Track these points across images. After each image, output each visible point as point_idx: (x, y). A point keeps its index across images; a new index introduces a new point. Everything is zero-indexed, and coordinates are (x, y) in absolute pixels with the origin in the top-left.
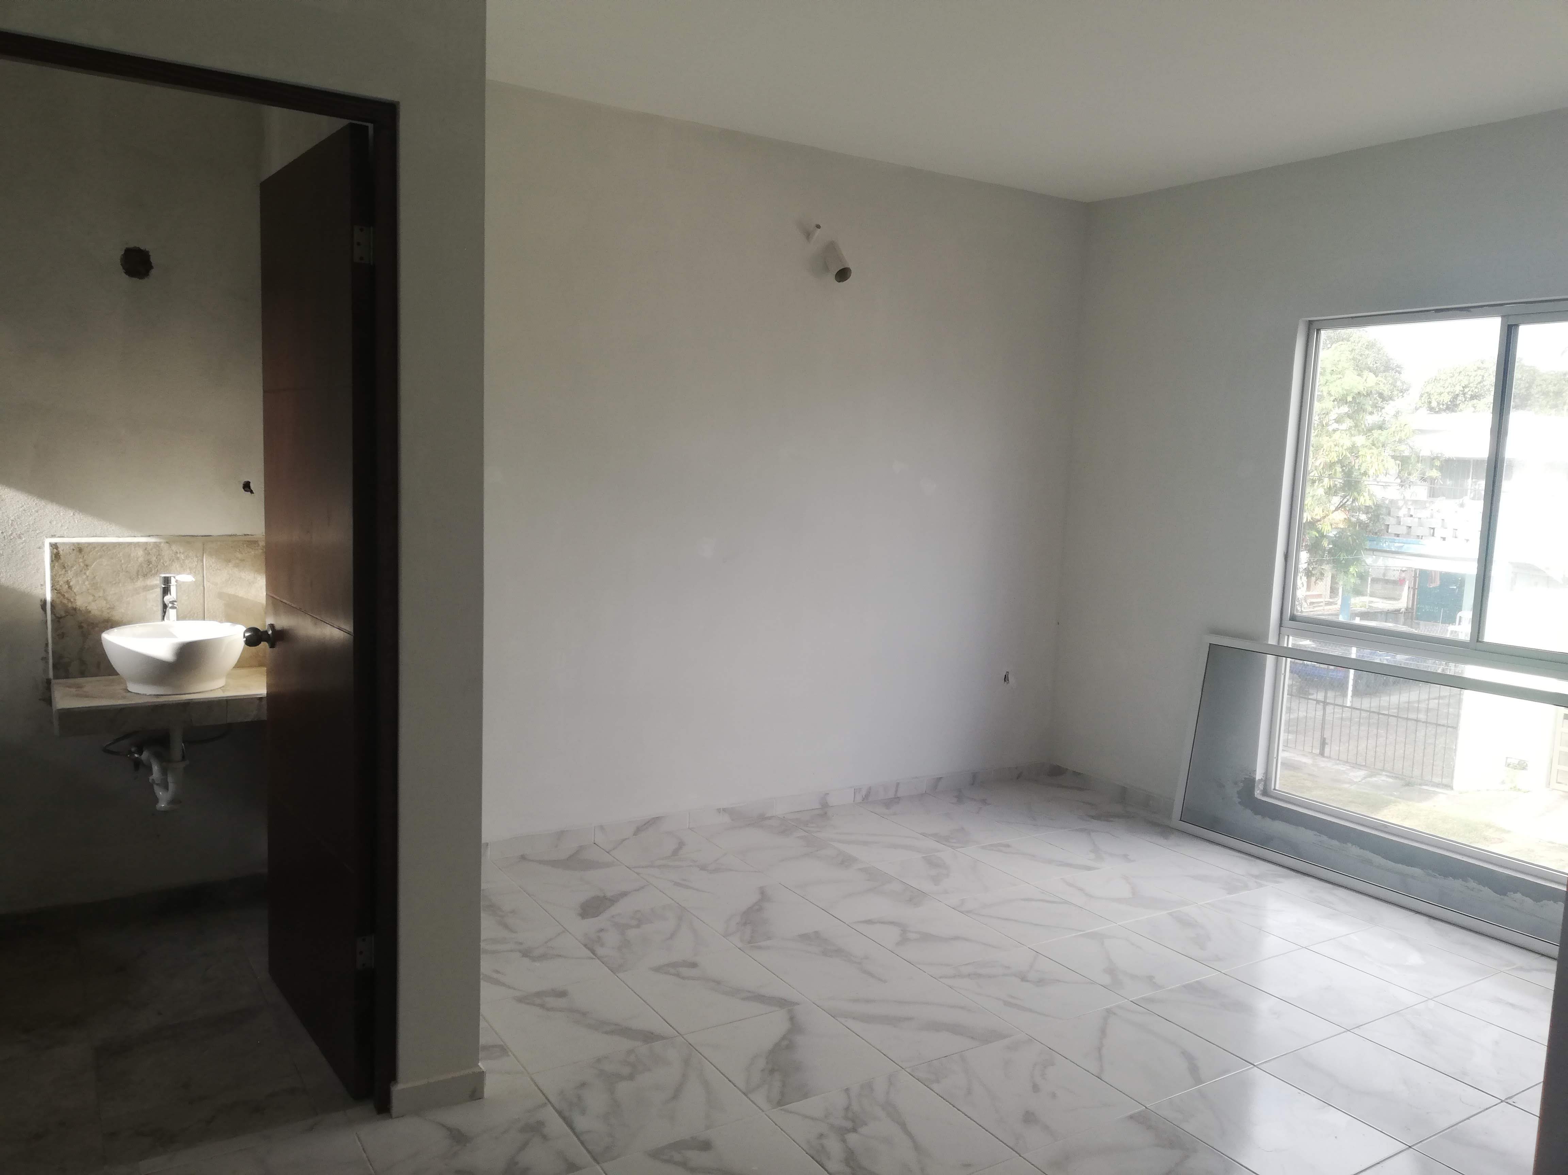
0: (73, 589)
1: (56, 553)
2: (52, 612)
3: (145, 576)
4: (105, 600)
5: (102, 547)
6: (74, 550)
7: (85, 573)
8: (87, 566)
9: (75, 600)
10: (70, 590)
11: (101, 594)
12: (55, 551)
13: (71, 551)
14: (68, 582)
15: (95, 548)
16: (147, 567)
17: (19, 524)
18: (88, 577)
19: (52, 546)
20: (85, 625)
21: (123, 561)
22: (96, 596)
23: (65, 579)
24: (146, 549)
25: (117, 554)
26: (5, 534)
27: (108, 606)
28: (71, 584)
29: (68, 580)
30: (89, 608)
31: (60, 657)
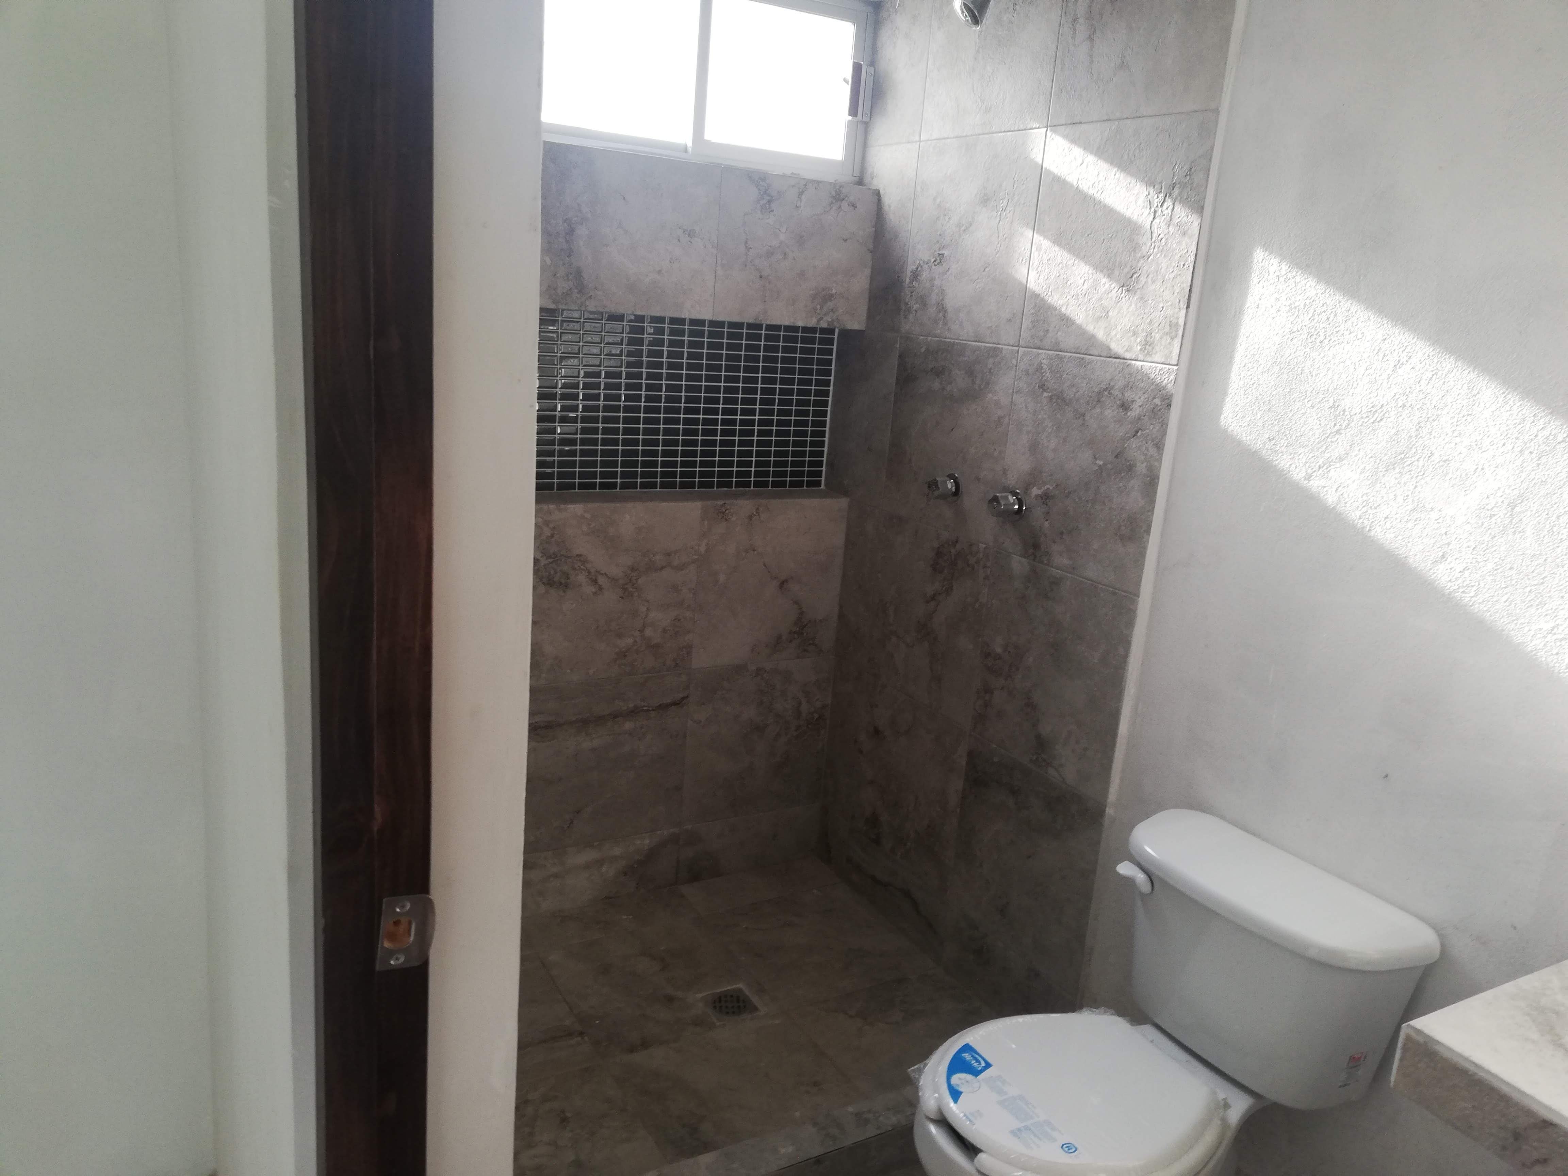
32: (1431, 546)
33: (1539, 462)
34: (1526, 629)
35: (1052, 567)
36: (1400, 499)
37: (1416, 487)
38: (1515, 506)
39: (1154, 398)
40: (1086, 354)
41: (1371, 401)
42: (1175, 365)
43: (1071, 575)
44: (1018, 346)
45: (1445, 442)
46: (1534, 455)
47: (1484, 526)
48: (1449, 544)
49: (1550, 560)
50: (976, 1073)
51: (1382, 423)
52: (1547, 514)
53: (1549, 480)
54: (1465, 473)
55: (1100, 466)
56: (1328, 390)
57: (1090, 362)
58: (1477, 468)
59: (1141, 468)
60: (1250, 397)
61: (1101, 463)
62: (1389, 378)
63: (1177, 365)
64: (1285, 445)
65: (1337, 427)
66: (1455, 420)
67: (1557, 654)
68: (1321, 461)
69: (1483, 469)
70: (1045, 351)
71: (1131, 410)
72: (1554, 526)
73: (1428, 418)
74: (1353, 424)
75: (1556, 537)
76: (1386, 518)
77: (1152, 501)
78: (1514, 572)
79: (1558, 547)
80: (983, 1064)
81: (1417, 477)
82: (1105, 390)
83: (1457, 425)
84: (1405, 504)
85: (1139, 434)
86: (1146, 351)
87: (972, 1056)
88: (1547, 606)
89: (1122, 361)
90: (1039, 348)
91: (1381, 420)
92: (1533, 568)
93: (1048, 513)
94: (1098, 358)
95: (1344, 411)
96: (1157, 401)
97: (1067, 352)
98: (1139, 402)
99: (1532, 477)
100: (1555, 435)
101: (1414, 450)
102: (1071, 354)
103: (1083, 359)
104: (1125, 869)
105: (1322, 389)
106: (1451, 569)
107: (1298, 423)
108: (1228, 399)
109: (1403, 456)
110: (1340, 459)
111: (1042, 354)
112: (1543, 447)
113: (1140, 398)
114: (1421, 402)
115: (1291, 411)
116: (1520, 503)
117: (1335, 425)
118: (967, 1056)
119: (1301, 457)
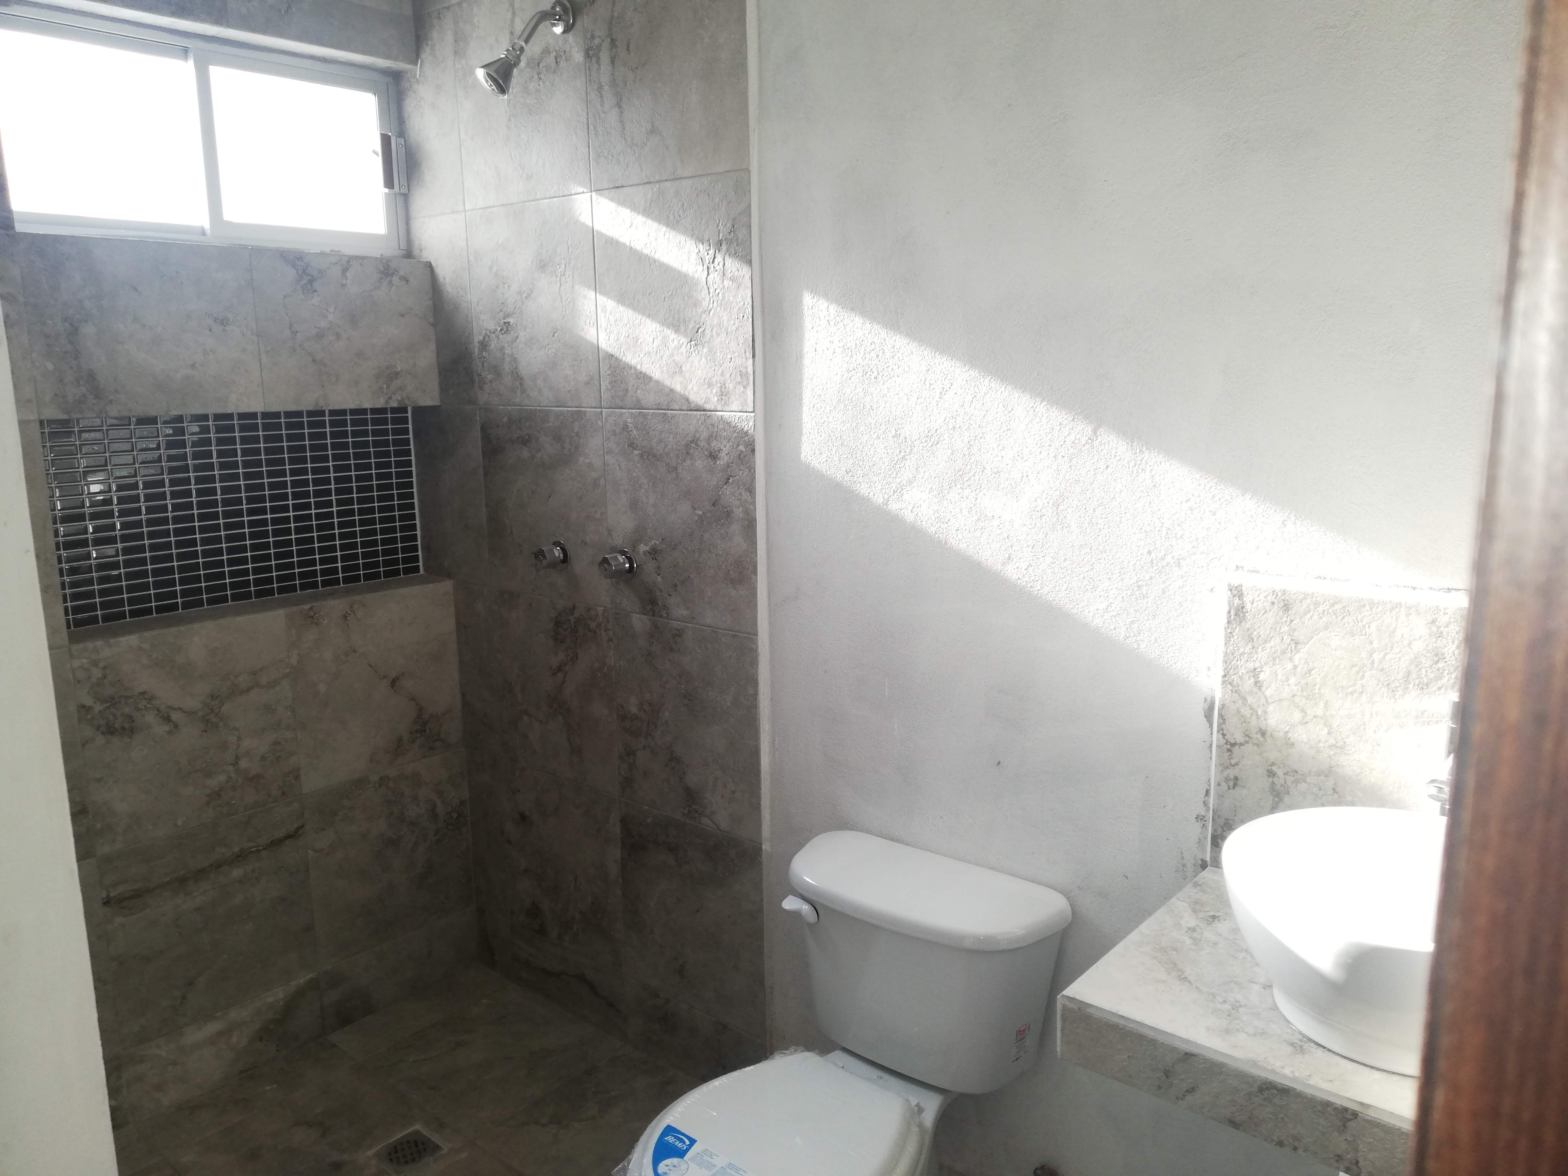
0: (1263, 689)
1: (1238, 606)
2: (1220, 729)
3: (1423, 687)
4: (1325, 725)
5: (1333, 605)
6: (1273, 603)
7: (1291, 659)
8: (1297, 643)
9: (1265, 712)
10: (1255, 689)
11: (1319, 712)
12: (1237, 601)
13: (1267, 604)
14: (1255, 672)
15: (1316, 604)
16: (1431, 667)
17: (1178, 536)
18: (1295, 667)
19: (1231, 590)
20: (1280, 773)
21: (1375, 645)
22: (1309, 712)
23: (1251, 665)
24: (1433, 622)
25: (1364, 626)
26: (1153, 555)
27: (1332, 741)
28: (1262, 677)
29: (1255, 669)
30: (1293, 736)
31: (1225, 824)
32: (998, 550)
33: (1071, 464)
34: (1087, 611)
35: (671, 619)
36: (965, 512)
37: (976, 499)
38: (1059, 505)
39: (738, 445)
40: (668, 410)
41: (926, 427)
42: (751, 412)
43: (690, 625)
44: (601, 407)
45: (993, 456)
46: (1066, 458)
47: (1037, 526)
48: (1012, 546)
49: (1094, 548)
50: (681, 1154)
51: (938, 446)
52: (1085, 509)
53: (1081, 479)
54: (1014, 482)
55: (700, 516)
56: (889, 421)
57: (673, 417)
58: (1023, 476)
59: (738, 512)
60: (823, 435)
61: (700, 513)
62: (937, 405)
63: (753, 412)
64: (861, 475)
65: (902, 454)
66: (998, 435)
67: (1115, 629)
68: (894, 485)
69: (1027, 476)
70: (627, 410)
71: (719, 459)
72: (1092, 518)
73: (976, 436)
74: (915, 450)
75: (1095, 527)
76: (957, 530)
77: (754, 543)
78: (1068, 562)
79: (1098, 536)
80: (688, 1142)
81: (975, 490)
82: (692, 442)
83: (1000, 440)
84: (971, 516)
85: (730, 481)
86: (723, 402)
87: (675, 1137)
88: (1099, 588)
89: (702, 413)
90: (622, 408)
91: (938, 443)
92: (1082, 557)
93: (659, 568)
94: (679, 412)
95: (906, 438)
96: (741, 448)
97: (649, 409)
98: (725, 450)
99: (1067, 478)
100: (1079, 439)
101: (969, 467)
102: (653, 411)
103: (665, 414)
104: (790, 904)
105: (884, 420)
106: (1017, 568)
107: (869, 454)
108: (804, 438)
109: (961, 473)
110: (910, 482)
111: (625, 413)
112: (1071, 450)
113: (725, 446)
114: (967, 423)
115: (861, 443)
116: (1062, 502)
117: (900, 452)
118: (670, 1139)
119: (876, 485)
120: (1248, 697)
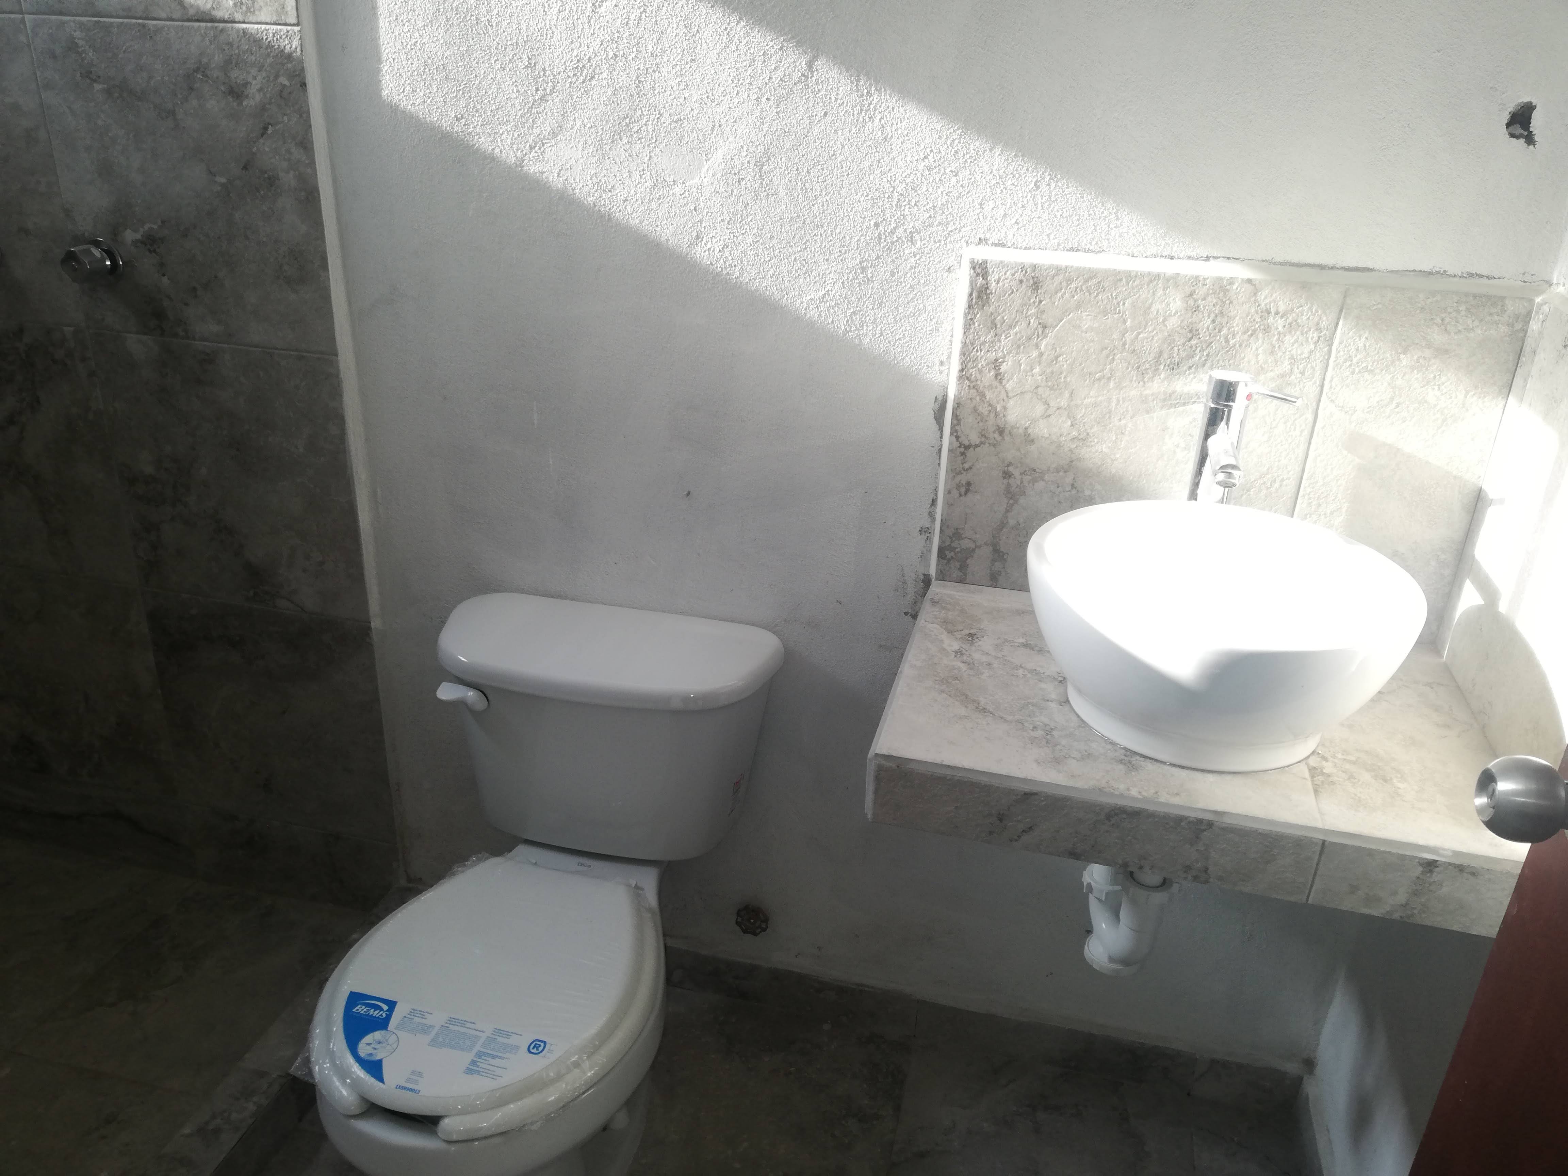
0: (1004, 382)
1: (981, 286)
2: (954, 431)
3: (1174, 367)
4: (1069, 417)
5: (1086, 281)
6: (1021, 282)
7: (1037, 346)
8: (1044, 327)
9: (1005, 408)
10: (995, 383)
11: (1063, 403)
12: (980, 280)
13: (1014, 283)
14: (996, 364)
15: (1069, 281)
16: (1184, 344)
17: (913, 203)
18: (1041, 354)
19: (974, 268)
20: (1016, 473)
21: (1128, 324)
22: (1052, 404)
23: (992, 356)
24: (1191, 295)
25: (1118, 304)
26: (881, 228)
27: (1075, 433)
28: (1004, 368)
29: (996, 360)
30: (1034, 431)
31: (954, 534)
32: (682, 227)
33: (779, 110)
34: (798, 301)
35: (194, 339)
36: (636, 176)
37: (650, 157)
38: (763, 165)
39: (277, 76)
40: (147, 18)
41: (575, 54)
42: (294, 25)
43: (226, 346)
44: (21, 12)
45: (672, 97)
46: (771, 102)
47: (734, 194)
48: (701, 221)
49: (808, 221)
50: (382, 1024)
51: (594, 82)
52: (797, 170)
53: (793, 130)
54: (702, 134)
55: (222, 185)
56: (517, 44)
57: (158, 30)
58: (714, 126)
59: (288, 179)
60: (415, 62)
61: (223, 180)
62: (589, 22)
63: (297, 25)
64: (480, 123)
65: (540, 93)
66: (678, 68)
67: (832, 322)
68: (531, 139)
69: (720, 126)
70: (72, 18)
71: (247, 97)
72: (806, 181)
73: (647, 69)
74: (559, 87)
75: (810, 194)
76: (625, 201)
77: (318, 223)
78: (775, 241)
79: (814, 205)
80: (385, 1007)
81: (649, 146)
82: (197, 70)
83: (682, 75)
84: (643, 181)
85: (270, 131)
86: (244, 8)
87: (367, 1005)
88: (814, 273)
89: (209, 25)
90: (61, 13)
91: (592, 77)
92: (793, 234)
93: (162, 265)
94: (168, 23)
95: (544, 70)
96: (283, 80)
97: (112, 17)
98: (255, 85)
99: (774, 128)
100: (789, 75)
101: (639, 113)
102: (121, 20)
103: (144, 26)
104: (447, 692)
105: (509, 43)
106: (709, 249)
107: (490, 93)
108: (385, 68)
109: (627, 120)
110: (554, 134)
111: (67, 22)
112: (779, 91)
113: (255, 78)
114: (635, 50)
115: (476, 76)
116: (767, 161)
117: (537, 90)
118: (360, 1009)
119: (503, 137)
120: (987, 393)
